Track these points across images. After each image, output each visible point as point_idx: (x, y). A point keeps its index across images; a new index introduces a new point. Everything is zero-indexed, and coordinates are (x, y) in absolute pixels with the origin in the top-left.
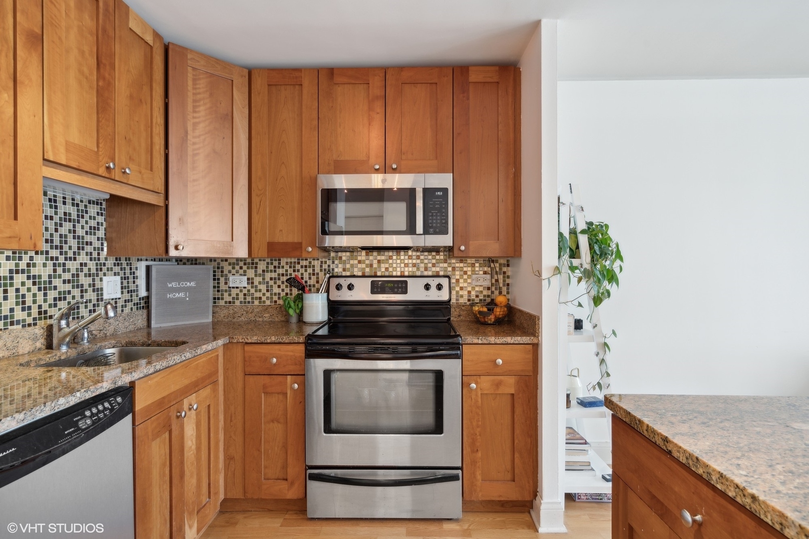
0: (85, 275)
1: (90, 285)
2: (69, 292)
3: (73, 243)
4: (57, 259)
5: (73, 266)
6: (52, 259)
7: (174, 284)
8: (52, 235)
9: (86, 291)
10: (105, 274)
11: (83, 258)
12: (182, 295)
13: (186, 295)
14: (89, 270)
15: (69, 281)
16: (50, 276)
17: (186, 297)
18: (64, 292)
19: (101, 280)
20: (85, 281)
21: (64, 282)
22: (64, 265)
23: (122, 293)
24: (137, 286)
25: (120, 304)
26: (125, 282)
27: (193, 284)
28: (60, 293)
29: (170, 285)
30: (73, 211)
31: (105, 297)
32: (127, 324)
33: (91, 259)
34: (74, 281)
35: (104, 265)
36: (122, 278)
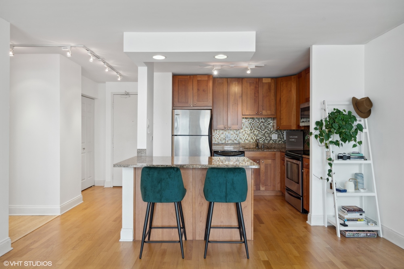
0: (267, 134)
1: (268, 136)
2: (262, 137)
3: (264, 127)
4: (259, 130)
5: (263, 132)
6: (258, 130)
7: (291, 137)
8: (258, 126)
9: (267, 137)
10: (272, 134)
11: (266, 130)
12: (293, 140)
13: (295, 140)
14: (268, 133)
15: (262, 135)
16: (258, 134)
17: (295, 141)
18: (261, 137)
19: (271, 135)
20: (267, 135)
21: (261, 135)
22: (261, 132)
23: (278, 138)
24: (284, 137)
25: (277, 141)
26: (279, 136)
27: (297, 137)
28: (260, 137)
29: (290, 137)
30: (264, 121)
31: (272, 139)
32: (279, 146)
33: (268, 130)
34: (264, 135)
35: (272, 132)
36: (278, 135)
